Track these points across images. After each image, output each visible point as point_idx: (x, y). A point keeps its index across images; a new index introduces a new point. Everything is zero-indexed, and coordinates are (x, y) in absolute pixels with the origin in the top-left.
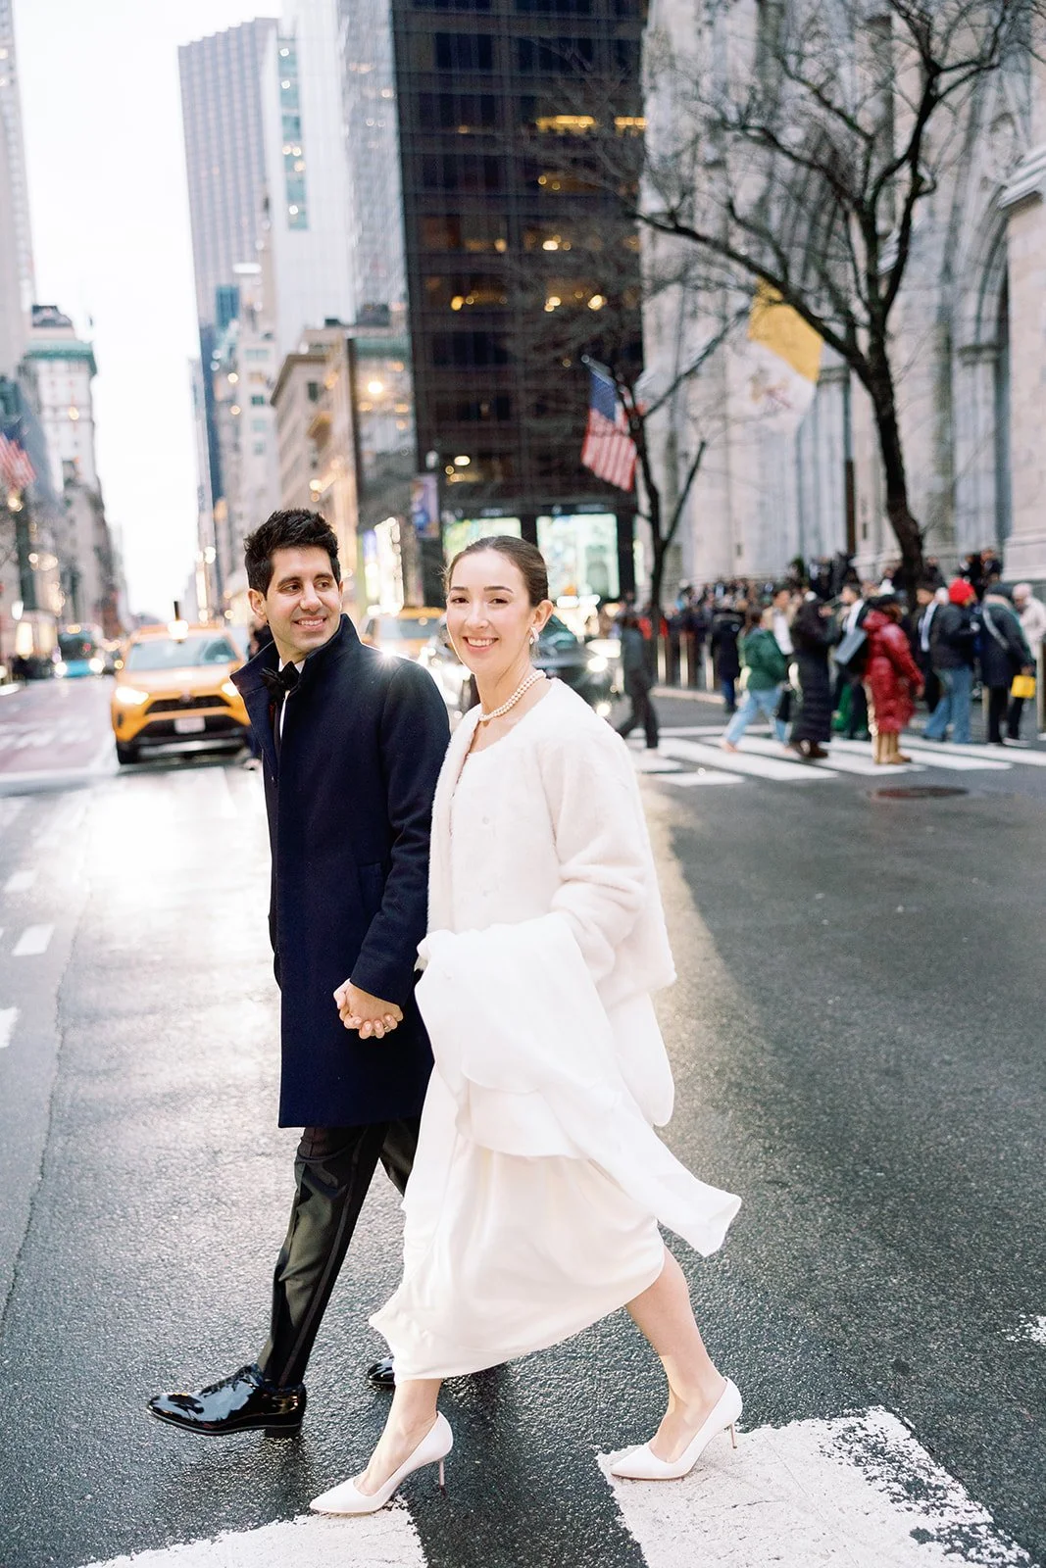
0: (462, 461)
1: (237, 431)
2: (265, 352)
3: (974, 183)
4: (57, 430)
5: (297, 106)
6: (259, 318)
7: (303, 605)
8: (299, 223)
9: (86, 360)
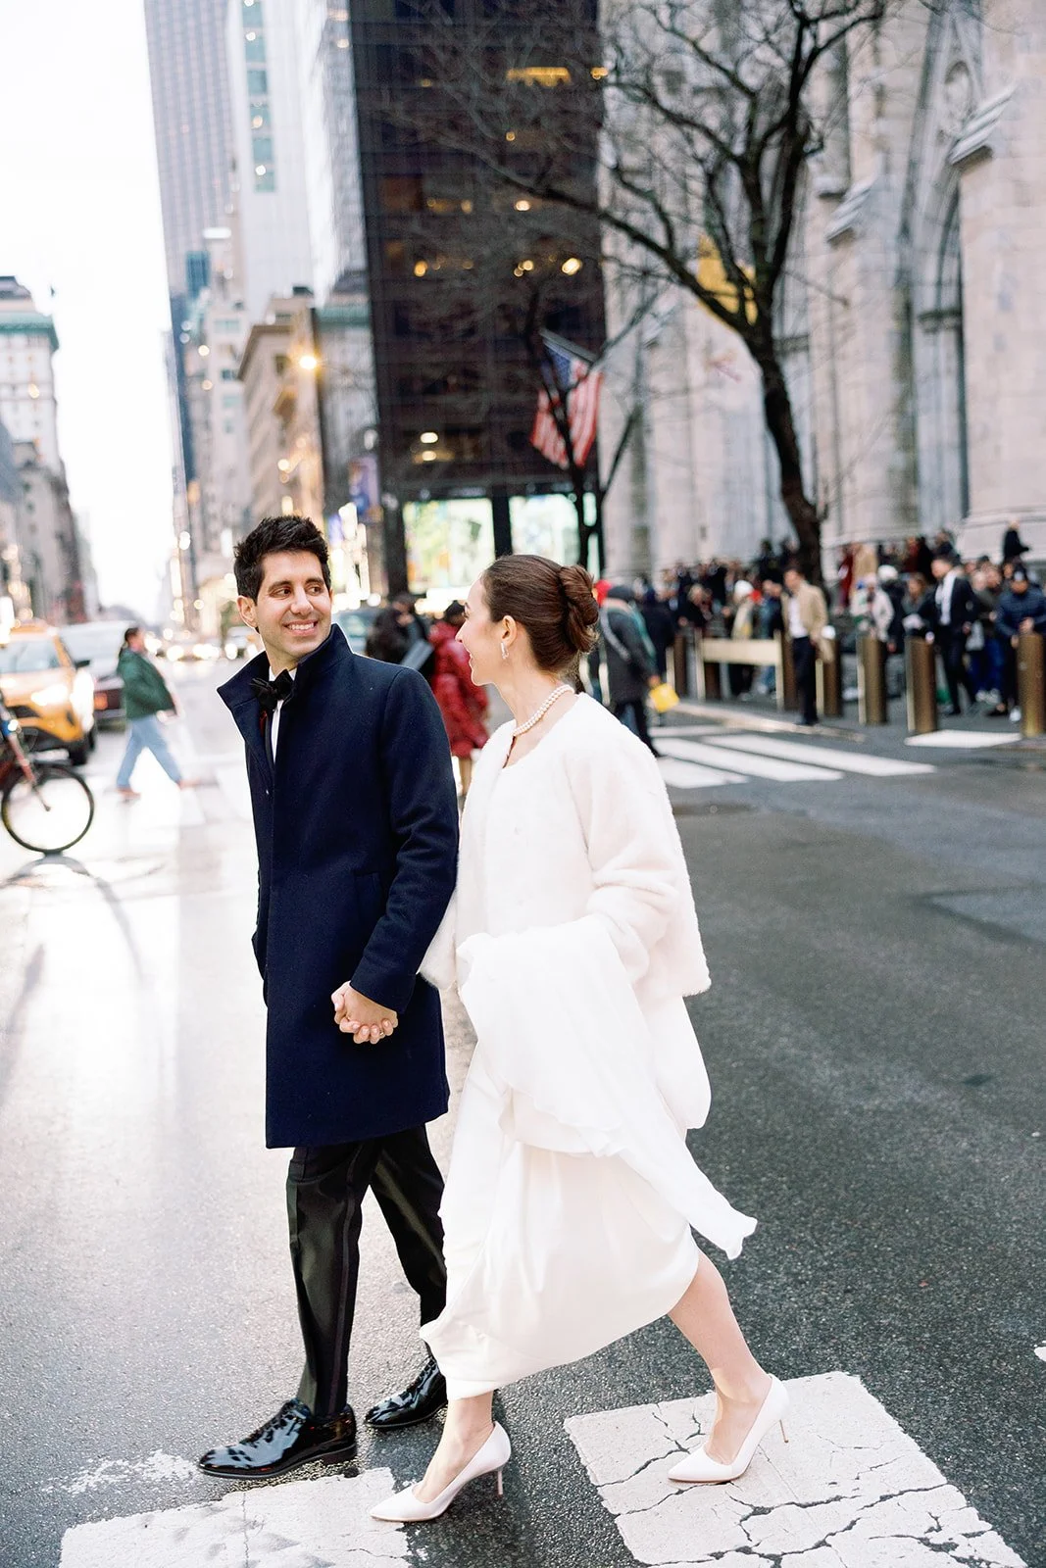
0: (429, 438)
1: (208, 408)
2: (236, 322)
3: (930, 136)
4: (16, 409)
5: (263, 59)
6: (230, 286)
7: (294, 608)
8: (267, 184)
9: (47, 334)
